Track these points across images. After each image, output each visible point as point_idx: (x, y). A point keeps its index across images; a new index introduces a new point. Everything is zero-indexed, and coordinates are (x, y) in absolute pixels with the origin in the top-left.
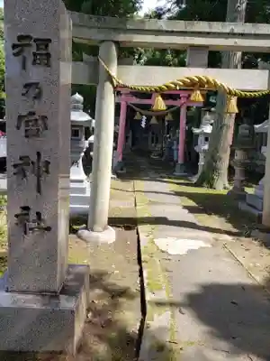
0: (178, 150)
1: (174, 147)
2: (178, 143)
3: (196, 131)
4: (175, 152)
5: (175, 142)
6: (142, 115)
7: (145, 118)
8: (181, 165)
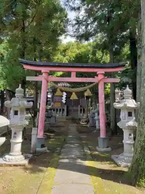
0: (99, 120)
1: (96, 118)
2: (99, 115)
3: (117, 105)
4: (97, 122)
5: (96, 114)
6: (62, 91)
7: (65, 94)
8: (104, 139)
